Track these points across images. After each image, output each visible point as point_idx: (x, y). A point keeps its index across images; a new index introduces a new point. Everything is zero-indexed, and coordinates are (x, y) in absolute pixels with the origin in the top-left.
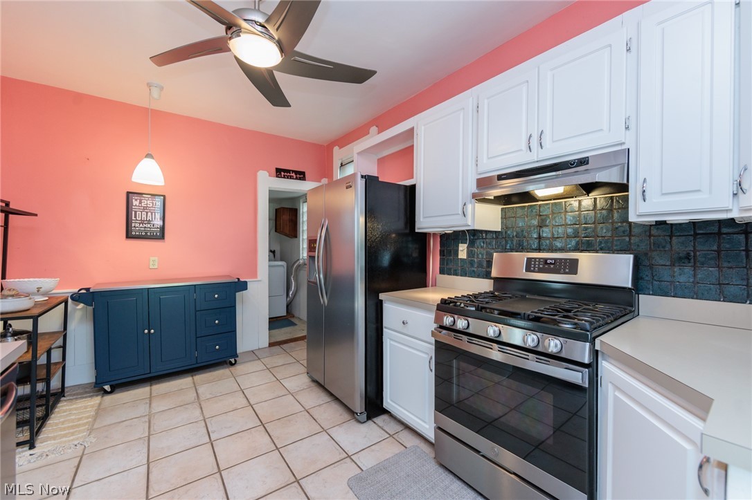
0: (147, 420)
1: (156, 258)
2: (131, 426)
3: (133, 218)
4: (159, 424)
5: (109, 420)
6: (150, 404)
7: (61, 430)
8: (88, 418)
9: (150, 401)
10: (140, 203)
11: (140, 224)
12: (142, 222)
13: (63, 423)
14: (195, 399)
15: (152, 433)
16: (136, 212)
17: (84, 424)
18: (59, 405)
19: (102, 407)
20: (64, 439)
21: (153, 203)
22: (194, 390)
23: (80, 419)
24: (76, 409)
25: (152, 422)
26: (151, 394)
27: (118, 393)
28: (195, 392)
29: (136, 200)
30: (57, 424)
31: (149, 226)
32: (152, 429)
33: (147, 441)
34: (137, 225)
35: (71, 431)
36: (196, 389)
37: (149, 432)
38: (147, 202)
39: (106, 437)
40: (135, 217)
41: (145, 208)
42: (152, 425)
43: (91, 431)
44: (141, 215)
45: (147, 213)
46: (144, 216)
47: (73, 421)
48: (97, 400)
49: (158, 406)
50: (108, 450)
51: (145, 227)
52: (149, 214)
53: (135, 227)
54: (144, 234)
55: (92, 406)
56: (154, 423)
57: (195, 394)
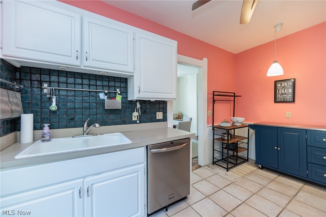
0: (261, 187)
1: (290, 112)
2: (254, 185)
3: (278, 93)
4: (264, 193)
5: (251, 178)
6: (270, 183)
7: (238, 171)
8: (246, 172)
9: (271, 181)
10: (281, 85)
11: (281, 95)
12: (282, 94)
13: (240, 169)
14: (292, 196)
15: (257, 193)
16: (279, 90)
17: (243, 174)
18: (244, 164)
19: (254, 172)
20: (235, 174)
21: (288, 84)
22: (297, 191)
23: (244, 171)
24: (247, 168)
25: (262, 190)
26: (274, 179)
27: (264, 171)
28: (296, 193)
29: (279, 84)
30: (238, 169)
31: (285, 96)
32: (259, 192)
33: (252, 195)
34: (279, 96)
35: (239, 173)
36: (298, 192)
37: (257, 192)
38: (285, 84)
39: (244, 182)
40: (279, 92)
41: (283, 87)
42: (261, 190)
43: (243, 177)
44: (281, 91)
45: (284, 89)
46: (283, 91)
47: (242, 171)
48: (255, 168)
49: (272, 186)
50: (239, 187)
51: (284, 97)
52: (286, 90)
53: (278, 97)
54: (283, 100)
55: (252, 170)
56: (262, 191)
57: (295, 194)
